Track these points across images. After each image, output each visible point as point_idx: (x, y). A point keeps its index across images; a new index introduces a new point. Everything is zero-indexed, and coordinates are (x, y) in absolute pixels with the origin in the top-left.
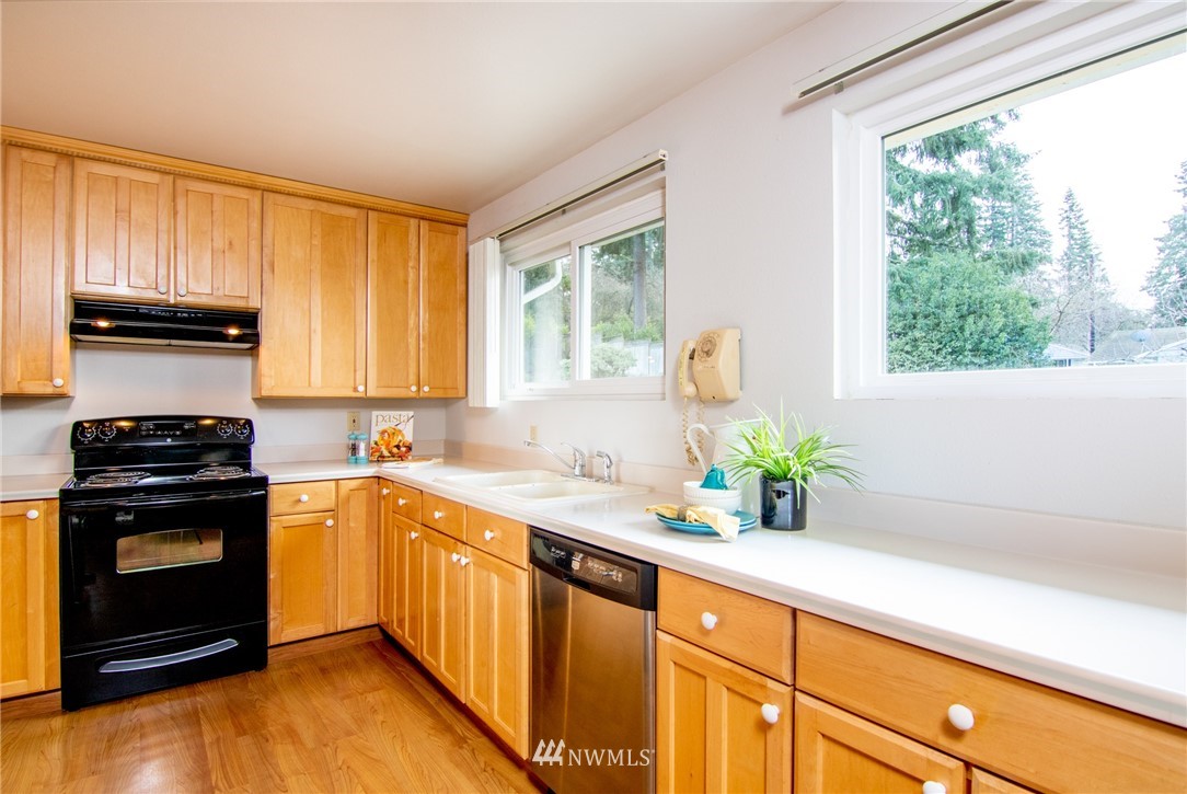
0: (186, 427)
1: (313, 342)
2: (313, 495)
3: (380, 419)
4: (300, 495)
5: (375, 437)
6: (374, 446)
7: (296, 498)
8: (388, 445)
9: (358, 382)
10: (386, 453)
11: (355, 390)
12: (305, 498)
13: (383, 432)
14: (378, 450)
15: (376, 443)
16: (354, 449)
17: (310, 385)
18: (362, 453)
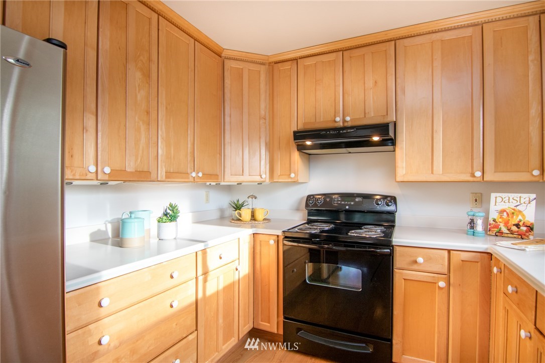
0: (357, 200)
1: (435, 141)
2: (428, 259)
3: (499, 200)
4: (417, 257)
5: (494, 215)
6: (492, 222)
7: (413, 259)
8: (506, 224)
9: (475, 169)
10: (504, 230)
11: (473, 175)
12: (420, 260)
13: (502, 211)
14: (497, 227)
15: (494, 220)
16: (472, 223)
17: (432, 173)
18: (479, 228)
